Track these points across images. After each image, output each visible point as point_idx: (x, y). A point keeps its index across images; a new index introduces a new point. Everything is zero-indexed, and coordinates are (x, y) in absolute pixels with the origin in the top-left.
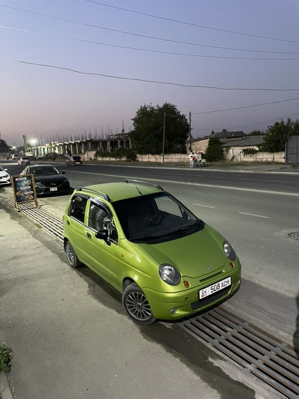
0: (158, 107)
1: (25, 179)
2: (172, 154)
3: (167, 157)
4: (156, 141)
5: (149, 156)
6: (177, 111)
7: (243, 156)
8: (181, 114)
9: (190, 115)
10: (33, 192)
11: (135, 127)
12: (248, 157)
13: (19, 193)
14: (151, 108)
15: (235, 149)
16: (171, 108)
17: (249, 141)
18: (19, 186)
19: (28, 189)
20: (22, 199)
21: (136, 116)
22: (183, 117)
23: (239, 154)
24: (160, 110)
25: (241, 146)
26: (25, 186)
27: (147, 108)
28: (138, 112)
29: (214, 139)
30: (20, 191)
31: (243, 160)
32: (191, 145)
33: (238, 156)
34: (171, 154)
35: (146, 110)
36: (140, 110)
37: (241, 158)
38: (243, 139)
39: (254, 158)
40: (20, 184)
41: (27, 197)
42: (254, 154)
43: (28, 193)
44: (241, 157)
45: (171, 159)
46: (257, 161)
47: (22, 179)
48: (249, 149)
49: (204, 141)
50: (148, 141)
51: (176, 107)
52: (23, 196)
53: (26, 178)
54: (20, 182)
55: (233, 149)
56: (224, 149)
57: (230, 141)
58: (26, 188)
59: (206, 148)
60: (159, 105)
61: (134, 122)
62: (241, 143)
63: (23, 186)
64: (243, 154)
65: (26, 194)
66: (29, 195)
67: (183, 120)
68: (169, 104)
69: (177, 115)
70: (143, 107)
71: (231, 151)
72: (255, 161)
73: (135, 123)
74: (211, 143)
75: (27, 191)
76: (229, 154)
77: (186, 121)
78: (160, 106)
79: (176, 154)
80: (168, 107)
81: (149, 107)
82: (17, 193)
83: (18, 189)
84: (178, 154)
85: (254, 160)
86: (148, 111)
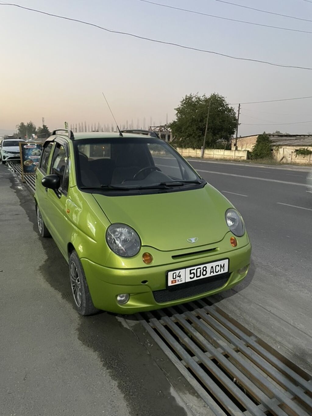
0: (204, 96)
1: (35, 148)
2: (215, 150)
3: (209, 153)
4: (198, 134)
5: (189, 150)
6: (225, 103)
7: (295, 156)
8: (230, 106)
9: (239, 107)
11: (178, 118)
12: (301, 158)
13: (28, 163)
14: (197, 98)
15: (286, 148)
16: (219, 99)
17: (304, 141)
18: (27, 155)
19: (37, 159)
20: (30, 169)
21: (180, 106)
22: (231, 110)
23: (290, 154)
24: (206, 101)
25: (293, 146)
26: (34, 155)
27: (193, 98)
28: (182, 101)
29: (264, 136)
30: (29, 160)
31: (293, 161)
32: (236, 142)
33: (289, 156)
34: (213, 150)
35: (191, 100)
36: (184, 99)
37: (292, 159)
38: (296, 139)
39: (308, 160)
40: (28, 152)
41: (36, 168)
42: (308, 154)
43: (37, 164)
44: (292, 157)
45: (213, 156)
46: (310, 163)
47: (32, 147)
48: (302, 149)
49: (252, 138)
50: (190, 133)
51: (225, 99)
52: (31, 166)
53: (35, 146)
54: (29, 150)
55: (284, 148)
56: (274, 148)
57: (282, 139)
58: (35, 157)
59: (253, 145)
60: (205, 95)
61: (177, 112)
62: (294, 142)
63: (32, 155)
64: (295, 154)
65: (35, 164)
67: (231, 114)
68: (217, 95)
69: (225, 107)
70: (189, 96)
71: (281, 150)
72: (308, 163)
73: (178, 114)
74: (260, 140)
75: (36, 161)
76: (278, 154)
77: (234, 115)
78: (207, 96)
79: (219, 150)
80: (217, 98)
81: (195, 97)
82: (25, 162)
83: (26, 158)
84: (222, 150)
85: (307, 161)
86: (193, 102)
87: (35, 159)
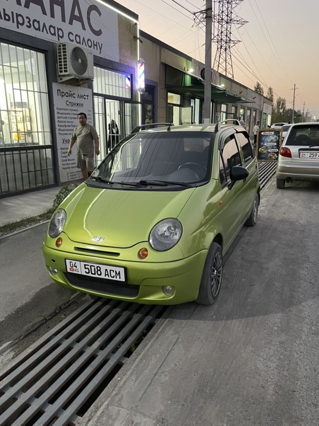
10: (278, 151)
13: (263, 150)
18: (264, 142)
19: (273, 146)
20: (264, 156)
26: (270, 142)
30: (264, 147)
40: (265, 139)
41: (270, 155)
43: (271, 151)
47: (269, 133)
52: (266, 154)
53: (273, 133)
54: (266, 137)
58: (271, 144)
63: (268, 142)
65: (270, 151)
66: (273, 153)
75: (271, 148)
82: (260, 149)
83: (262, 145)
87: (270, 146)
